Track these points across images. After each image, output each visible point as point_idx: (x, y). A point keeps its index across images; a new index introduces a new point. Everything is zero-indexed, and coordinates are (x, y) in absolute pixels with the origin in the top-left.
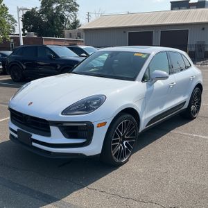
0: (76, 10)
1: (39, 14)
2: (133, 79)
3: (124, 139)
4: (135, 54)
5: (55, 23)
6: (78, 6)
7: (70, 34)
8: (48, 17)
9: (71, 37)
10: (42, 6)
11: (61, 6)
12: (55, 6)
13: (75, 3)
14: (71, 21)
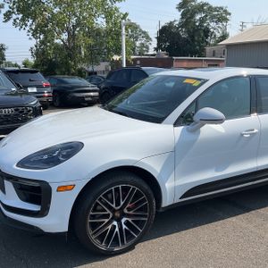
0: (226, 20)
1: (178, 28)
2: (159, 120)
3: (124, 215)
4: (186, 81)
5: (196, 38)
6: (230, 14)
7: (214, 52)
8: (188, 32)
9: (214, 56)
10: (182, 18)
11: (206, 16)
12: (198, 17)
13: (225, 11)
14: (218, 35)
